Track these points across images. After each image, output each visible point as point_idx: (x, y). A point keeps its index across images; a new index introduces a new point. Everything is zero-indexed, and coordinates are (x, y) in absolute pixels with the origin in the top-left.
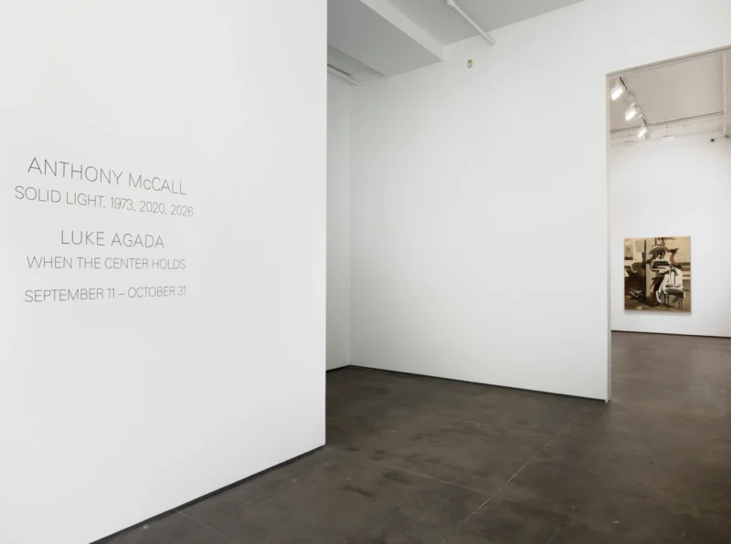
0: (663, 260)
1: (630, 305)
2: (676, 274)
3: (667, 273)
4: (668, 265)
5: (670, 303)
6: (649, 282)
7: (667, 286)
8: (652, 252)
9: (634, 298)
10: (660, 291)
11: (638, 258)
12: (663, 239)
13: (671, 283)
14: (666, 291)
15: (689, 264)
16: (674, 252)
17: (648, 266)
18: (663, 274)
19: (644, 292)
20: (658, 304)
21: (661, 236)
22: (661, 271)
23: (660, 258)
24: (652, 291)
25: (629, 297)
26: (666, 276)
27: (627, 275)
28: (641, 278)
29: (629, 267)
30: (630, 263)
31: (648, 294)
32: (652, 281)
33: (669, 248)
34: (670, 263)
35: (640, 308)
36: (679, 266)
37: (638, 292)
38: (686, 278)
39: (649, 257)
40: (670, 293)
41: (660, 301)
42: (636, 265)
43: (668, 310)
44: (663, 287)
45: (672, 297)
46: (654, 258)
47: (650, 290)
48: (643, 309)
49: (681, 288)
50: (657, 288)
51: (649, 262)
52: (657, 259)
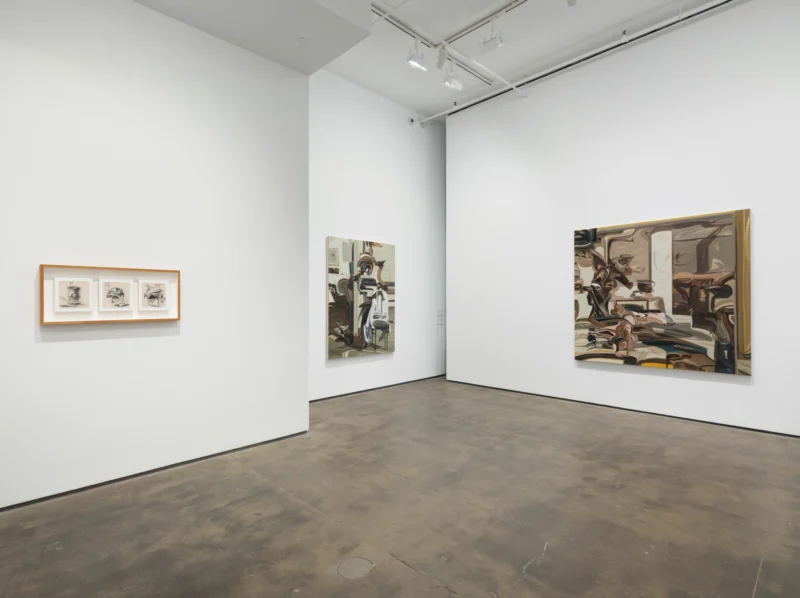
0: (371, 277)
1: (334, 353)
2: (383, 299)
3: (374, 296)
4: (375, 284)
5: (378, 344)
6: (357, 311)
7: (375, 317)
8: (361, 263)
9: (340, 339)
10: (367, 325)
11: (345, 273)
12: (371, 244)
13: (378, 312)
14: (375, 323)
15: (393, 284)
16: (381, 264)
17: (355, 284)
18: (371, 298)
19: (351, 327)
20: (366, 344)
21: (369, 240)
22: (370, 294)
23: (369, 273)
24: (360, 326)
25: (334, 338)
26: (374, 301)
27: (332, 300)
28: (348, 303)
29: (334, 286)
30: (335, 279)
31: (356, 331)
32: (360, 309)
33: (377, 260)
34: (377, 281)
35: (346, 354)
36: (385, 288)
37: (345, 328)
38: (391, 304)
39: (357, 270)
40: (377, 328)
41: (367, 340)
42: (342, 282)
43: (375, 353)
44: (371, 320)
45: (379, 332)
46: (362, 273)
47: (357, 324)
48: (350, 355)
49: (386, 320)
50: (364, 321)
51: (357, 278)
52: (365, 276)
